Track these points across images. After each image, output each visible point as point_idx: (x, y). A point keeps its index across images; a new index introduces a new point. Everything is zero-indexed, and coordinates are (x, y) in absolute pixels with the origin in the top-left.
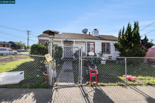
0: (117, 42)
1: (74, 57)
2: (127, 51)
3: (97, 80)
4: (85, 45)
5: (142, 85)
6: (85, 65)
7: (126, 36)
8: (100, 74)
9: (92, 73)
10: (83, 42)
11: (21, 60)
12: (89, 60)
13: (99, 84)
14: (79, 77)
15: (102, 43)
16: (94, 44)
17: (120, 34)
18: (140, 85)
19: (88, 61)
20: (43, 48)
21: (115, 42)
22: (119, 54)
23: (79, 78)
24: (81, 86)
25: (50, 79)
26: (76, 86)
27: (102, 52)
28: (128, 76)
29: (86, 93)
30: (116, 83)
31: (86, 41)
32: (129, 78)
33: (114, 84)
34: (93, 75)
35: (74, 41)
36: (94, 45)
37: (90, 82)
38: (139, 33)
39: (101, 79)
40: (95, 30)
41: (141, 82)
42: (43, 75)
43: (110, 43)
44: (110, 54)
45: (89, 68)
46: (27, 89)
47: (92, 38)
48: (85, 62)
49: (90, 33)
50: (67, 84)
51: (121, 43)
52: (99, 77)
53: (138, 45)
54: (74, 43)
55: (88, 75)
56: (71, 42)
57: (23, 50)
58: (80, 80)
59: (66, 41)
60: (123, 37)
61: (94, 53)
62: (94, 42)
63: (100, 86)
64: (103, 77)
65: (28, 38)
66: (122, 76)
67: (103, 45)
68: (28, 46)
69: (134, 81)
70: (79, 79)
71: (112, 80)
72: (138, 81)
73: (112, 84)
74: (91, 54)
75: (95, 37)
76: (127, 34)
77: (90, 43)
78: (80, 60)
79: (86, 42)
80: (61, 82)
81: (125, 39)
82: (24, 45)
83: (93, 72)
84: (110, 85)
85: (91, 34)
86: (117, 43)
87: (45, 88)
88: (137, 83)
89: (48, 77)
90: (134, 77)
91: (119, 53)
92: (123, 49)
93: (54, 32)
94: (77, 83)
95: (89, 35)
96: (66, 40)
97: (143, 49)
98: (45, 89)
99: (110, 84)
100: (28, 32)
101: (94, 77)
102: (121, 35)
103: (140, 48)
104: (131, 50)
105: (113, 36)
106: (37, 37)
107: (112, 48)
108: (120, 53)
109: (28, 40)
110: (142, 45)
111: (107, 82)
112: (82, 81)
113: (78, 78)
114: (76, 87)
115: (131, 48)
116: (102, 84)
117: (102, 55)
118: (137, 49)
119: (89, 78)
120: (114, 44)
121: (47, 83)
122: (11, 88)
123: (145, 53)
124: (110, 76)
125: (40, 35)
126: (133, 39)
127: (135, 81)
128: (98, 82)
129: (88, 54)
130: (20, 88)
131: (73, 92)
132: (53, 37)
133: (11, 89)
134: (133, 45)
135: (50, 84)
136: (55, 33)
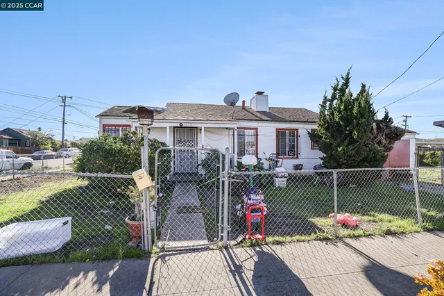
0: (315, 127)
1: (202, 171)
2: (340, 149)
3: (266, 229)
4: (231, 137)
5: (372, 235)
6: (235, 193)
7: (340, 111)
8: (273, 215)
9: (252, 212)
10: (227, 128)
11: (50, 184)
12: (245, 181)
13: (269, 239)
14: (220, 224)
15: (278, 131)
16: (257, 132)
17: (323, 106)
18: (369, 236)
19: (243, 184)
20: (119, 150)
21: (310, 127)
22: (322, 159)
23: (220, 228)
24: (226, 248)
25: (146, 233)
26: (211, 247)
27: (278, 154)
28: (340, 217)
29: (238, 264)
30: (313, 234)
31: (235, 126)
32: (342, 221)
33: (307, 238)
34: (255, 218)
35: (202, 126)
36: (257, 135)
37: (247, 236)
38: (371, 102)
39: (275, 228)
40: (260, 93)
41: (370, 228)
42: (128, 225)
43: (297, 130)
44: (297, 158)
45: (245, 200)
46: (84, 264)
47: (250, 116)
48: (235, 187)
49: (244, 102)
50: (185, 244)
51: (327, 129)
52: (270, 223)
53: (369, 134)
54: (203, 131)
55: (242, 218)
56: (193, 131)
57: (50, 152)
58: (222, 232)
59: (181, 127)
60: (332, 114)
61: (257, 157)
62: (256, 129)
63: (273, 244)
64: (280, 223)
65: (64, 119)
66: (325, 217)
67: (280, 134)
68: (62, 142)
69: (355, 227)
70: (220, 231)
71: (302, 227)
72: (364, 226)
73: (303, 238)
74: (249, 160)
75: (259, 115)
76: (342, 108)
77: (246, 131)
78: (223, 182)
79: (233, 129)
80: (174, 240)
81: (337, 120)
82: (52, 139)
83: (254, 209)
84: (298, 241)
85: (247, 104)
86: (317, 128)
87: (132, 257)
88: (361, 232)
89: (139, 229)
90: (355, 218)
91: (322, 155)
92: (331, 144)
93: (153, 109)
94: (215, 239)
95: (244, 108)
96: (181, 124)
97: (380, 143)
98: (133, 260)
99: (298, 237)
100: (64, 99)
101: (257, 224)
102: (328, 108)
103: (372, 142)
104: (351, 147)
105: (306, 110)
106: (97, 116)
107: (304, 143)
108: (325, 156)
109: (63, 122)
110: (378, 134)
111: (289, 234)
112: (228, 233)
113: (218, 227)
114: (213, 249)
115: (352, 141)
116: (277, 238)
117: (277, 162)
118: (366, 146)
119: (245, 227)
120: (309, 133)
121: (138, 246)
122: (42, 263)
123: (386, 153)
124: (296, 219)
125: (105, 112)
126: (356, 119)
127: (357, 226)
128: (267, 234)
129: (239, 160)
130: (64, 261)
131: (205, 264)
132: (150, 123)
133: (40, 267)
134: (355, 134)
135: (146, 248)
136: (157, 111)
